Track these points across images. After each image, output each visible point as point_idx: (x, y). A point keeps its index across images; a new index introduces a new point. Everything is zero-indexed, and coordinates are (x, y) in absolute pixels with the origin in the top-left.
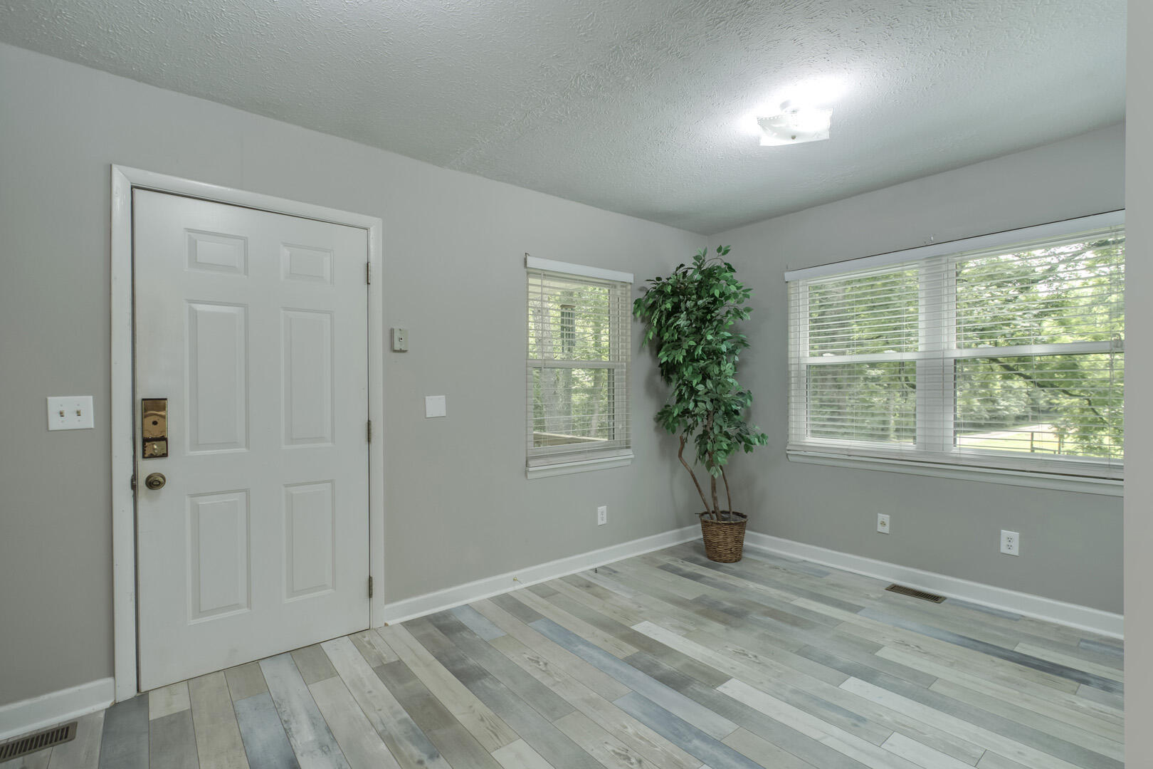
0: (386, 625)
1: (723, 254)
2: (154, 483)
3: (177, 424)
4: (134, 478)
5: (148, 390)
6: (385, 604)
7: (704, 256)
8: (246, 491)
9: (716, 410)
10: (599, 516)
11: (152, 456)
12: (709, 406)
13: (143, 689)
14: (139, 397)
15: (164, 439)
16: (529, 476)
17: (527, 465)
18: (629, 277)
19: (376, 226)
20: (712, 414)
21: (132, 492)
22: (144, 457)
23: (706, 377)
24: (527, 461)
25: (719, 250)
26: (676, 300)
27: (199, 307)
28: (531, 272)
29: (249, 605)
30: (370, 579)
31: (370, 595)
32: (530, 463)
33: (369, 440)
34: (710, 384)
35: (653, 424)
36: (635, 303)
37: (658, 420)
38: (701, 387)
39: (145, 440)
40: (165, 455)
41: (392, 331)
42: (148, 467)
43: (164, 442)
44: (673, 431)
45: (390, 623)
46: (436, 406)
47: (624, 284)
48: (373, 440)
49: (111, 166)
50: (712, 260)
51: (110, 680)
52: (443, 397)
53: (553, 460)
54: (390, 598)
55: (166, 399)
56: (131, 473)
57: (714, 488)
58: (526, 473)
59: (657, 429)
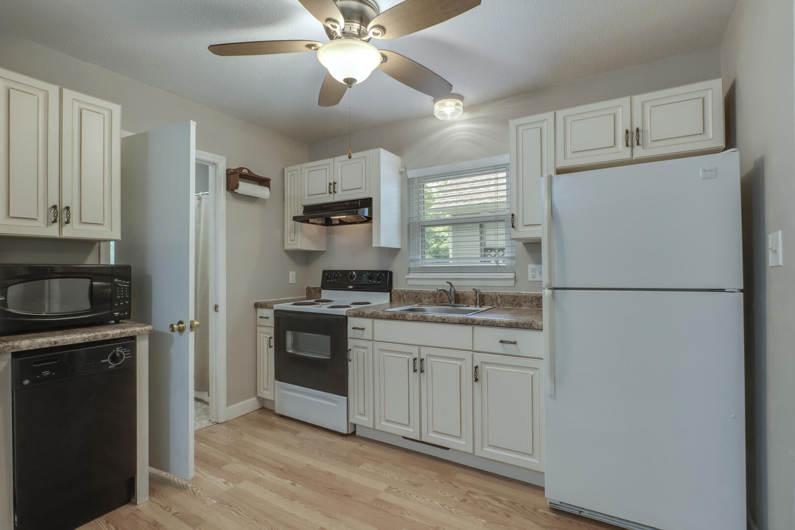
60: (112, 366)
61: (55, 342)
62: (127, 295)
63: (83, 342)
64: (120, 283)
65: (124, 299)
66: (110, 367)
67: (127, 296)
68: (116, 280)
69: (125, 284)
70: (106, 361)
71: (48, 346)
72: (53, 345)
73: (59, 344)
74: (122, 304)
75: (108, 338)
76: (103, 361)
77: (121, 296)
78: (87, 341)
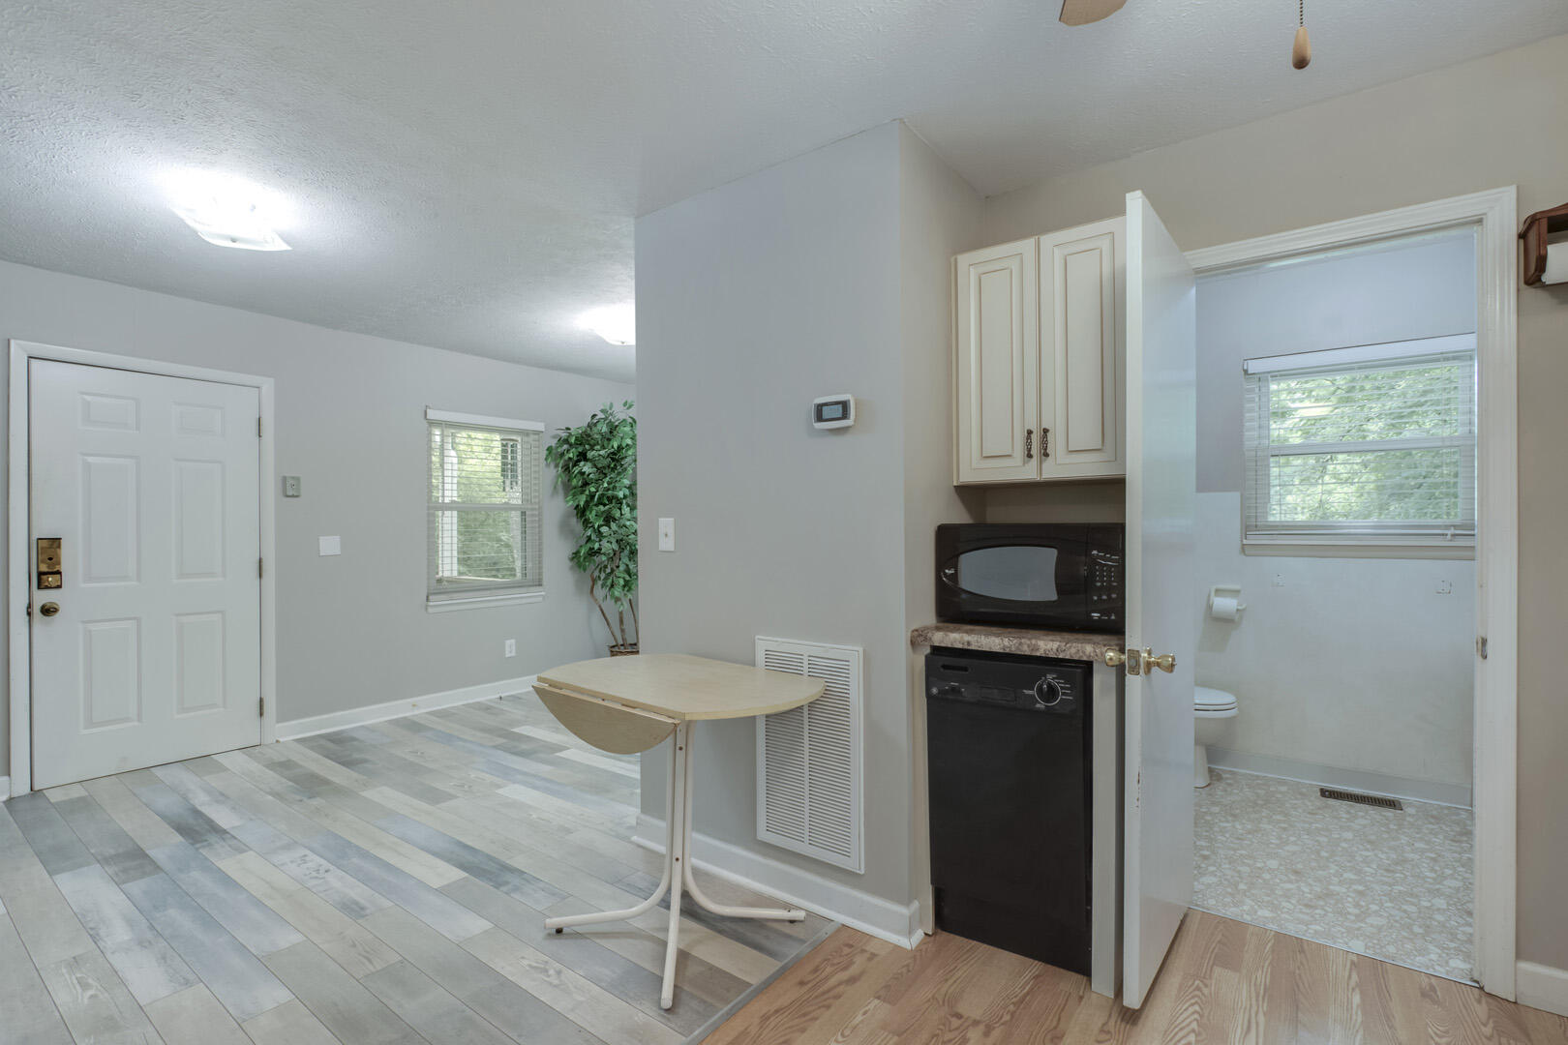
0: (277, 741)
1: (628, 409)
2: (48, 611)
3: (70, 559)
4: (30, 606)
5: (45, 529)
6: (278, 722)
7: (611, 409)
8: (138, 620)
9: (622, 550)
10: (507, 649)
11: (47, 588)
12: (615, 546)
13: (36, 788)
14: (34, 537)
15: (59, 573)
16: (430, 610)
17: (428, 600)
18: (540, 426)
19: (268, 385)
20: (618, 553)
21: (27, 618)
22: (39, 588)
23: (608, 519)
24: (427, 597)
25: (625, 404)
26: (580, 449)
27: (90, 459)
28: (432, 423)
29: (139, 719)
30: (261, 700)
31: (261, 714)
32: (430, 597)
33: (260, 576)
34: (613, 526)
35: (569, 564)
36: (547, 450)
37: (572, 559)
38: (604, 529)
39: (40, 574)
40: (59, 587)
41: (284, 479)
42: (42, 597)
43: (58, 576)
44: (585, 570)
45: (281, 740)
46: (330, 545)
47: (537, 433)
48: (264, 574)
49: (9, 340)
50: (620, 414)
51: (6, 778)
52: (337, 538)
53: (455, 595)
54: (281, 718)
55: (60, 539)
56: (27, 601)
57: (621, 621)
58: (427, 607)
59: (571, 568)
60: (1041, 705)
61: (969, 643)
62: (1114, 582)
63: (1002, 651)
64: (1101, 558)
65: (1109, 590)
66: (1038, 706)
67: (1115, 584)
68: (1095, 552)
69: (1110, 560)
70: (1030, 692)
71: (960, 646)
72: (966, 647)
73: (973, 647)
74: (1105, 597)
75: (1038, 654)
76: (1026, 692)
77: (1103, 581)
78: (1007, 651)
